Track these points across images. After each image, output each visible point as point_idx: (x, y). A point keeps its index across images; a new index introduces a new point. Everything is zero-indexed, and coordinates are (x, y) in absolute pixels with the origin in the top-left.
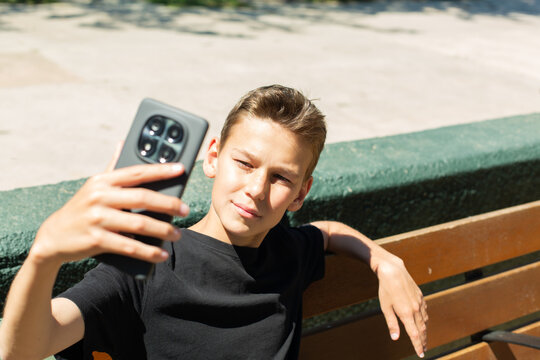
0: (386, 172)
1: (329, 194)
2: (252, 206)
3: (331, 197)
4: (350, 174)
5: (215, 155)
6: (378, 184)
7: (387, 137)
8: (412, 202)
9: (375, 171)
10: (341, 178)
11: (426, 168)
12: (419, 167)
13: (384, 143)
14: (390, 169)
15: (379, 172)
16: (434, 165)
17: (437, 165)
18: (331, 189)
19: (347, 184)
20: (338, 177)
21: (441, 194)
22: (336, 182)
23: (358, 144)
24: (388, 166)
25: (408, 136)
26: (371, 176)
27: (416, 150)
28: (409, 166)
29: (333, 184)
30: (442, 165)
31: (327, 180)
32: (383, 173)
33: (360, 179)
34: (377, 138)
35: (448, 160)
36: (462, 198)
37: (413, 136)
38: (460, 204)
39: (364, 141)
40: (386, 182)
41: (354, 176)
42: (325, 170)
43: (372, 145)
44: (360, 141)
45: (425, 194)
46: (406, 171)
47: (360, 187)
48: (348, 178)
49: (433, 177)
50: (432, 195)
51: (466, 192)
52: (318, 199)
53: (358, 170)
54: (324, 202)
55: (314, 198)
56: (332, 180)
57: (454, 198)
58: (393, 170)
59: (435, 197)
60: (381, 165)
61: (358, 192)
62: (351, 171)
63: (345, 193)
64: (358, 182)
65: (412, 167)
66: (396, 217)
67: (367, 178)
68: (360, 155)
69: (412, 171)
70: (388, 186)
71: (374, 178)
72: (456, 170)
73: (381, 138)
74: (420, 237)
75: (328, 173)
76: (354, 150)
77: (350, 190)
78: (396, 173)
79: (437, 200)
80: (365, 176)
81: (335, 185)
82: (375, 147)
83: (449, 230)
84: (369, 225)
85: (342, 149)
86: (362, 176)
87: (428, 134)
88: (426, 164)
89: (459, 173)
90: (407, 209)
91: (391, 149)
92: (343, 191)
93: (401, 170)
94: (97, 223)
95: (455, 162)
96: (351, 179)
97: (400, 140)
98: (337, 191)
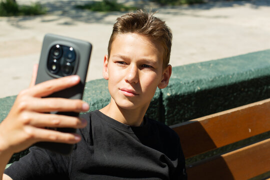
0: (219, 77)
1: (187, 91)
2: (131, 88)
3: (188, 93)
4: (199, 80)
6: (215, 84)
7: (218, 60)
8: (235, 94)
9: (213, 77)
10: (193, 82)
11: (242, 74)
12: (238, 74)
13: (217, 63)
14: (221, 76)
15: (215, 78)
16: (246, 73)
17: (248, 73)
18: (188, 88)
19: (197, 85)
20: (191, 81)
21: (251, 89)
22: (190, 84)
23: (202, 64)
24: (220, 74)
25: (230, 58)
26: (210, 80)
27: (235, 65)
28: (232, 73)
29: (189, 85)
30: (251, 72)
31: (185, 83)
32: (217, 78)
33: (204, 82)
34: (212, 61)
35: (255, 69)
36: (264, 91)
37: (234, 58)
38: (263, 94)
39: (206, 62)
40: (220, 83)
41: (201, 81)
43: (210, 64)
44: (203, 62)
45: (242, 89)
46: (231, 77)
47: (204, 86)
48: (198, 82)
49: (246, 79)
50: (246, 90)
51: (265, 88)
52: (181, 94)
53: (202, 77)
54: (184, 95)
55: (178, 94)
56: (188, 83)
57: (259, 91)
58: (223, 76)
59: (248, 91)
60: (216, 74)
61: (204, 89)
62: (198, 78)
63: (196, 90)
64: (203, 84)
65: (234, 74)
66: (227, 103)
67: (209, 81)
68: (203, 70)
69: (234, 76)
70: (221, 85)
71: (212, 81)
72: (260, 75)
73: (215, 61)
74: (242, 110)
75: (186, 79)
76: (200, 67)
77: (199, 88)
78: (225, 78)
79: (249, 93)
80: (207, 81)
81: (190, 86)
82: (212, 65)
83: (259, 105)
84: (211, 108)
85: (193, 67)
86: (205, 80)
87: (241, 57)
88: (242, 72)
89: (261, 77)
90: (232, 99)
91: (221, 65)
92: (195, 89)
93: (228, 76)
94: (28, 123)
95: (258, 70)
96: (199, 82)
97: (226, 61)
98: (192, 89)
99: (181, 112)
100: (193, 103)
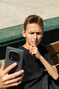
5: (24, 33)
15: (58, 25)
18: (49, 29)
19: (52, 28)
33: (54, 26)
34: (57, 17)
41: (53, 26)
42: (48, 25)
47: (54, 28)
60: (58, 23)
63: (52, 29)
67: (56, 26)
75: (49, 26)
76: (53, 20)
82: (57, 19)
85: (51, 20)
96: (53, 27)
99: (47, 36)
100: (51, 33)
